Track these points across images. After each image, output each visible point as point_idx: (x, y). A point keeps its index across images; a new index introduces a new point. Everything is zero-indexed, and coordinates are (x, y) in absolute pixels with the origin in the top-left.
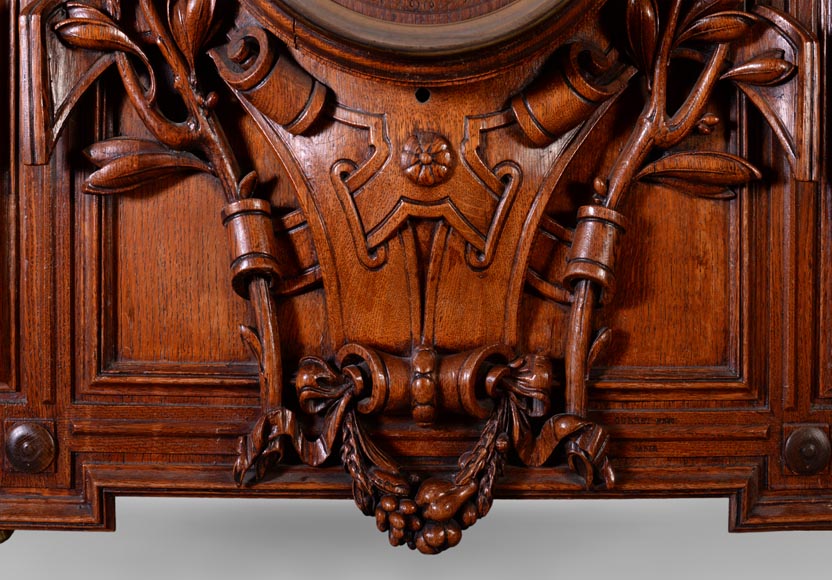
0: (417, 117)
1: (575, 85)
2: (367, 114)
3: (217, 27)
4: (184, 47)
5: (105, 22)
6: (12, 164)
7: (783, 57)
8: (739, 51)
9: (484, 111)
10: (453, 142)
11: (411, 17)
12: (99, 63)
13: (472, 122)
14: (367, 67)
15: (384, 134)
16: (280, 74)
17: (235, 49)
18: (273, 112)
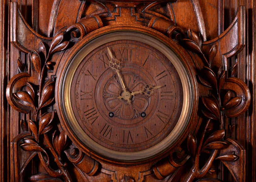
0: (125, 172)
1: (172, 164)
2: (110, 171)
3: (67, 145)
4: (57, 150)
5: (35, 144)
6: (8, 180)
7: (235, 153)
8: (221, 151)
9: (145, 170)
10: (136, 179)
11: (124, 150)
12: (33, 154)
13: (141, 173)
14: (111, 163)
15: (116, 177)
16: (85, 160)
17: (72, 152)
18: (83, 170)
